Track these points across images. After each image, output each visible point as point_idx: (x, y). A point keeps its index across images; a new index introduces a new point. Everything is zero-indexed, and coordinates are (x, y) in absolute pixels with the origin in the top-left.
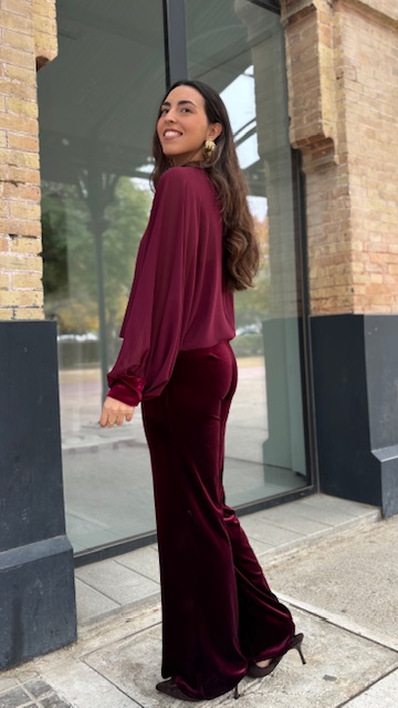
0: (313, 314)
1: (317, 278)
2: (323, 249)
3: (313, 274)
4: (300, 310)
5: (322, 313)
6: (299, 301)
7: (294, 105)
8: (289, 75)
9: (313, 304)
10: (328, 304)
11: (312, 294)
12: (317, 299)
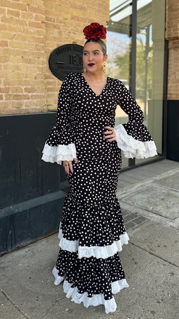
0: (168, 99)
1: (171, 87)
2: (174, 77)
3: (169, 85)
4: (164, 97)
5: (172, 99)
6: (164, 94)
7: (168, 24)
8: (167, 12)
9: (168, 96)
10: (174, 96)
11: (168, 92)
12: (170, 94)
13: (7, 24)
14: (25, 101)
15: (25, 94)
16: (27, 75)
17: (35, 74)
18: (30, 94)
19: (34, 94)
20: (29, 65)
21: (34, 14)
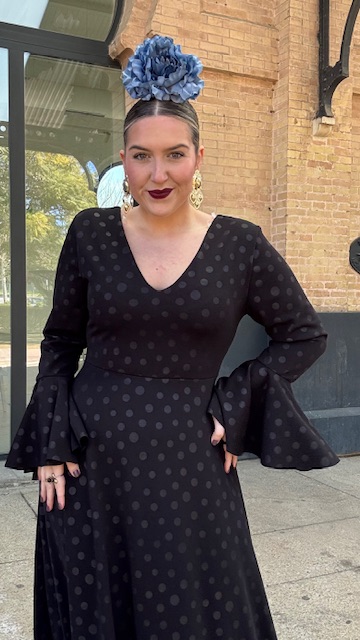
13: (312, 217)
14: (325, 298)
15: (325, 289)
16: (328, 269)
17: (336, 269)
18: (330, 291)
19: (335, 290)
20: (331, 259)
21: (339, 204)
